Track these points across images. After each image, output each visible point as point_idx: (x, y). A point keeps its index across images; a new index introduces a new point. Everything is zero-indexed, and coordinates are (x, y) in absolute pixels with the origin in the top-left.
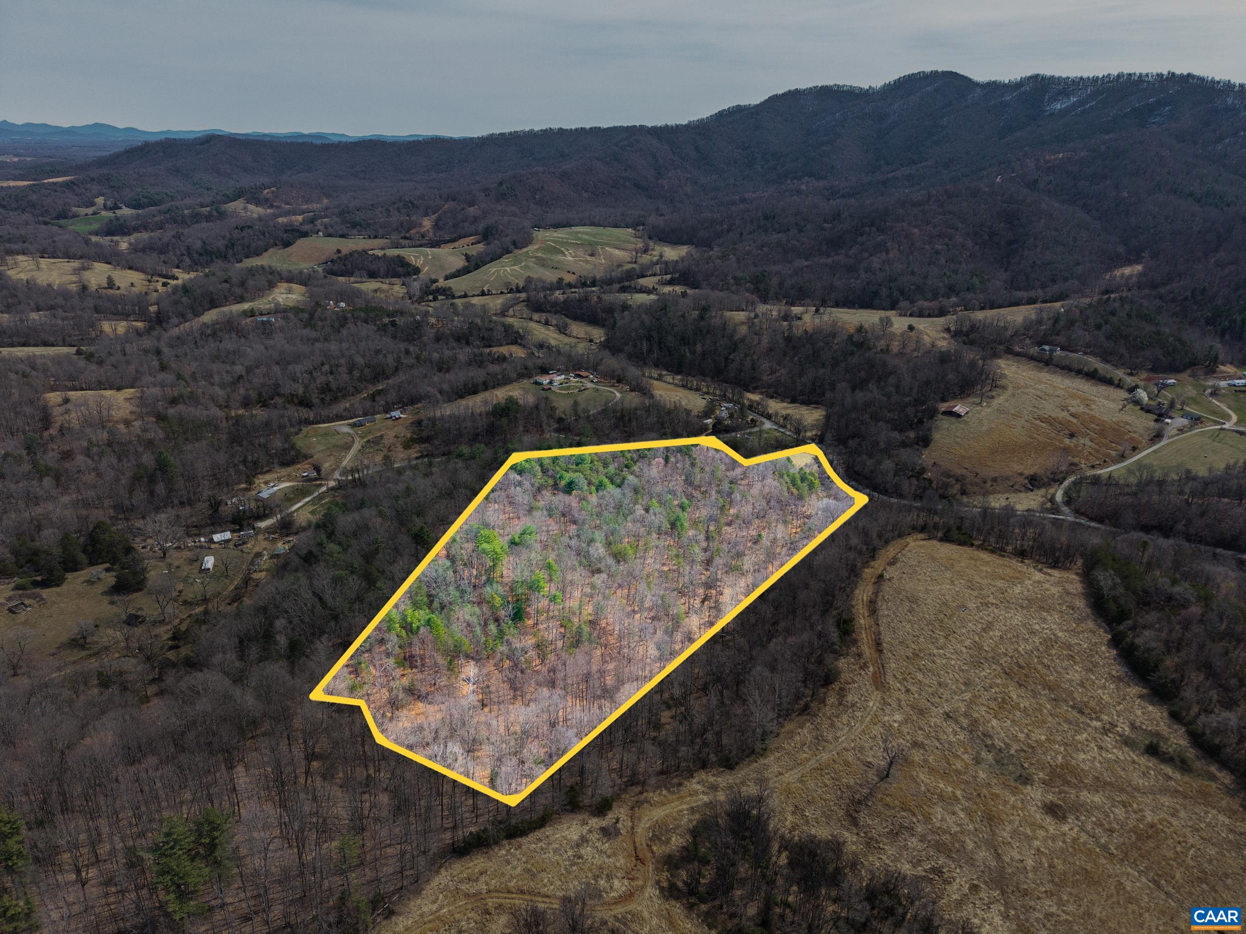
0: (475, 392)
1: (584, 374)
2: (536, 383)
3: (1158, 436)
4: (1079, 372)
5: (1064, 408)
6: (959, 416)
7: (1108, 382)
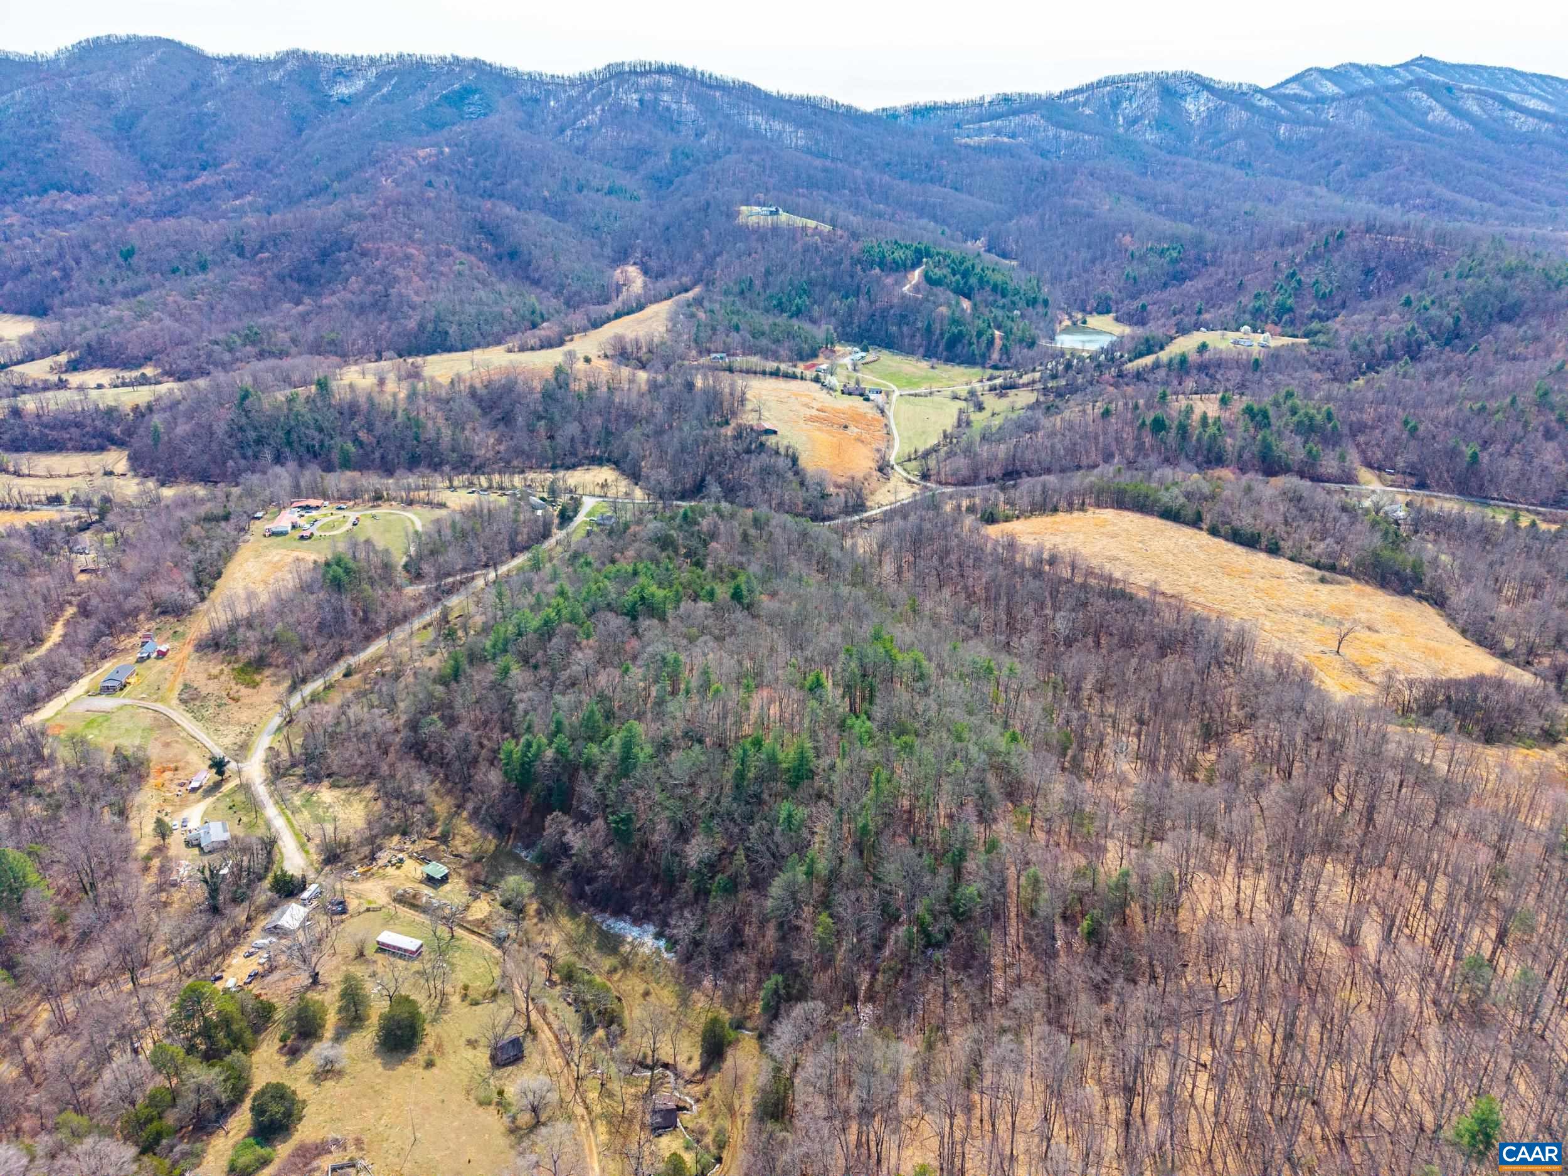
0: (219, 575)
1: (312, 502)
2: (274, 534)
3: (882, 412)
4: (764, 373)
5: (807, 406)
6: (775, 432)
7: (794, 377)
